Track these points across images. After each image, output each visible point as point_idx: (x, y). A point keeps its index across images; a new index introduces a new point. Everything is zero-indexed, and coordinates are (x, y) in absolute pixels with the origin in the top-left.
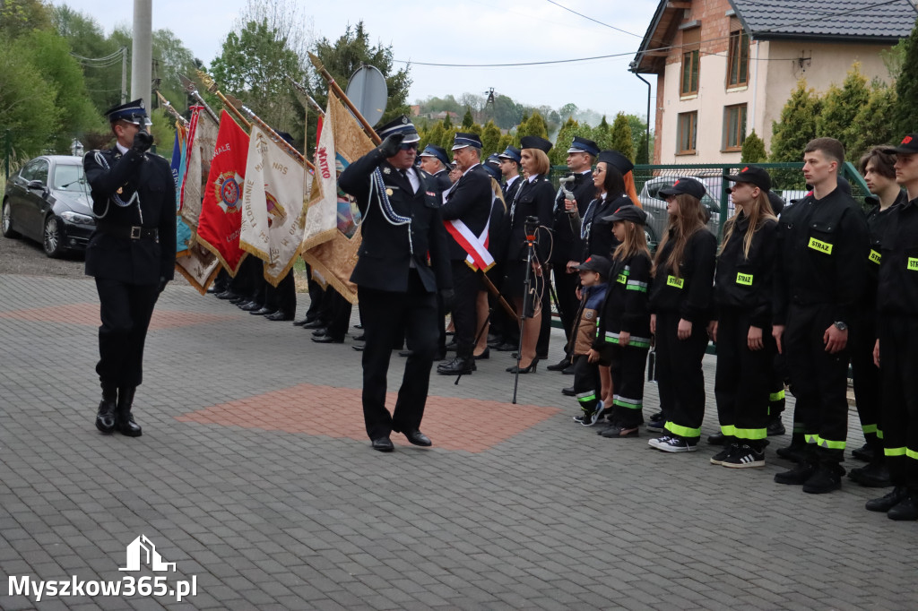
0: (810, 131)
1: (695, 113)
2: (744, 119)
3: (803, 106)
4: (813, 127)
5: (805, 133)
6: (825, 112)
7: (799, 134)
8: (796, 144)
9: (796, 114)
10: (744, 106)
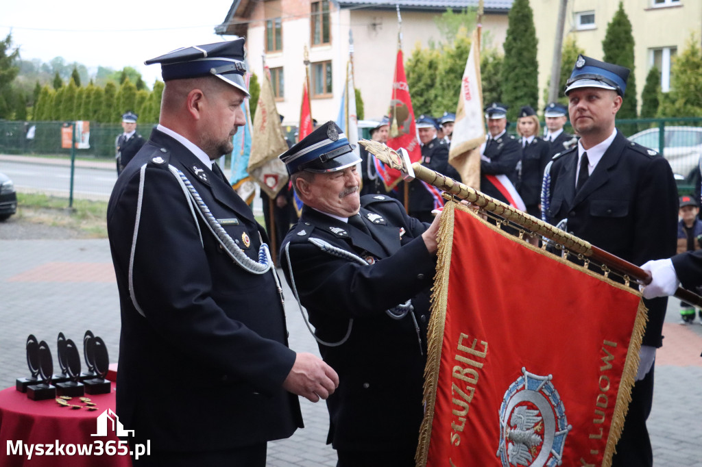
0: (429, 82)
1: (281, 69)
2: (329, 74)
3: (421, 63)
4: (433, 77)
5: (426, 84)
6: (442, 68)
7: (421, 85)
8: (419, 93)
9: (417, 69)
10: (329, 63)
